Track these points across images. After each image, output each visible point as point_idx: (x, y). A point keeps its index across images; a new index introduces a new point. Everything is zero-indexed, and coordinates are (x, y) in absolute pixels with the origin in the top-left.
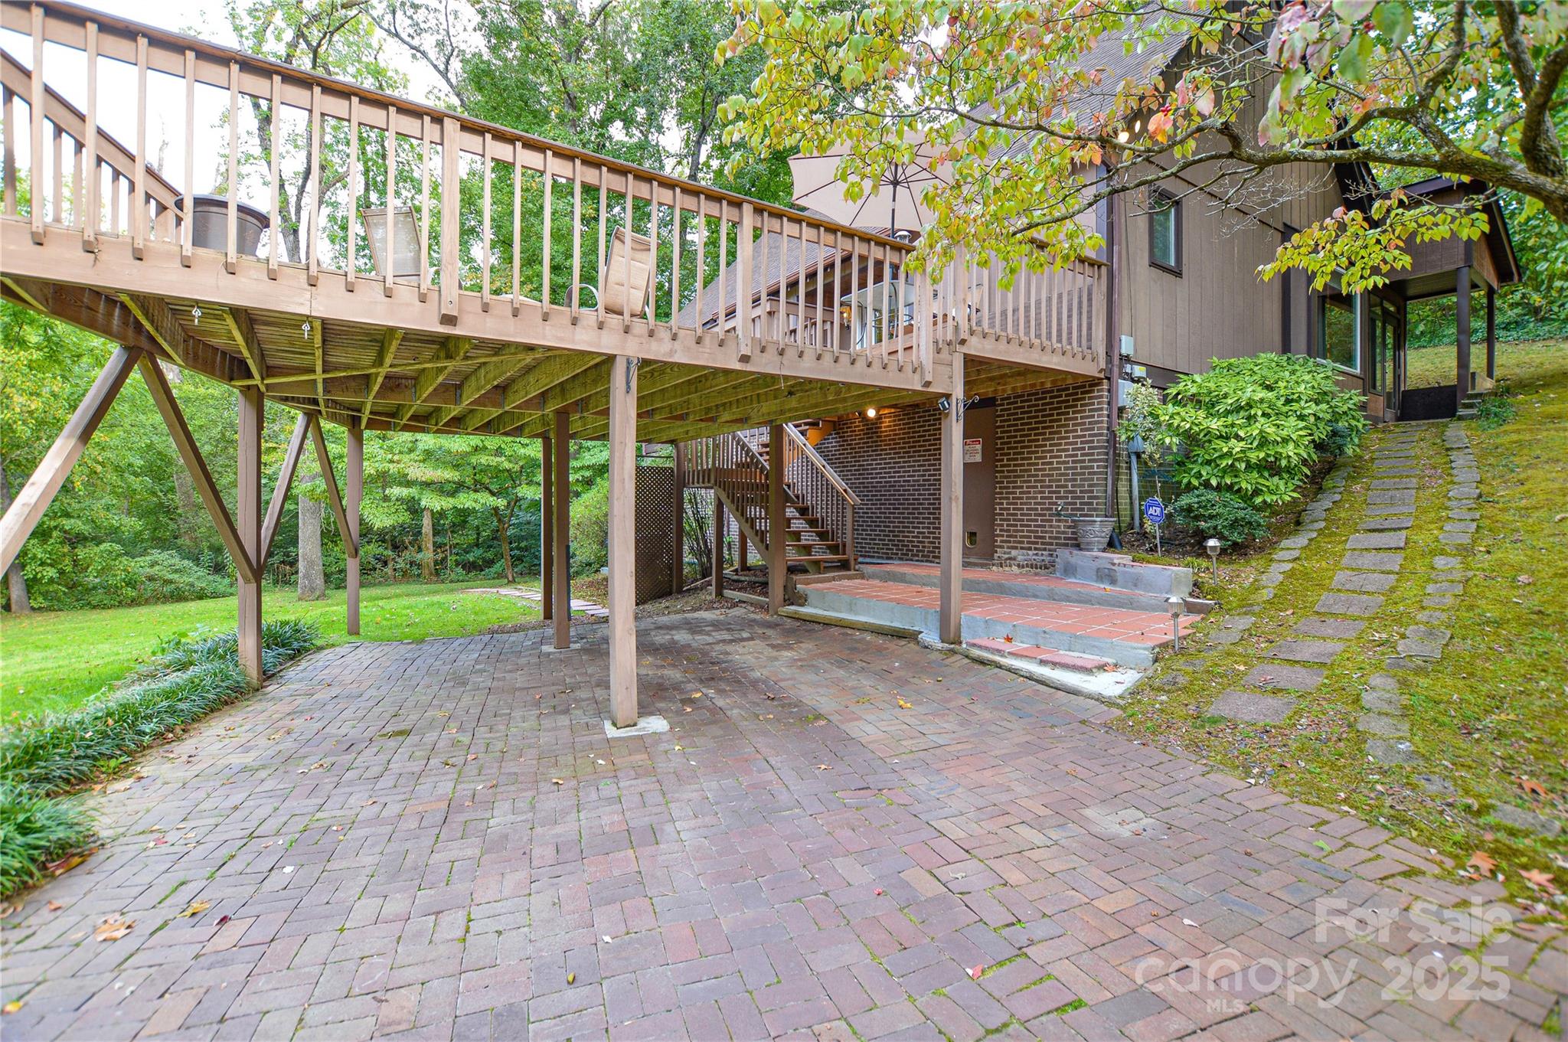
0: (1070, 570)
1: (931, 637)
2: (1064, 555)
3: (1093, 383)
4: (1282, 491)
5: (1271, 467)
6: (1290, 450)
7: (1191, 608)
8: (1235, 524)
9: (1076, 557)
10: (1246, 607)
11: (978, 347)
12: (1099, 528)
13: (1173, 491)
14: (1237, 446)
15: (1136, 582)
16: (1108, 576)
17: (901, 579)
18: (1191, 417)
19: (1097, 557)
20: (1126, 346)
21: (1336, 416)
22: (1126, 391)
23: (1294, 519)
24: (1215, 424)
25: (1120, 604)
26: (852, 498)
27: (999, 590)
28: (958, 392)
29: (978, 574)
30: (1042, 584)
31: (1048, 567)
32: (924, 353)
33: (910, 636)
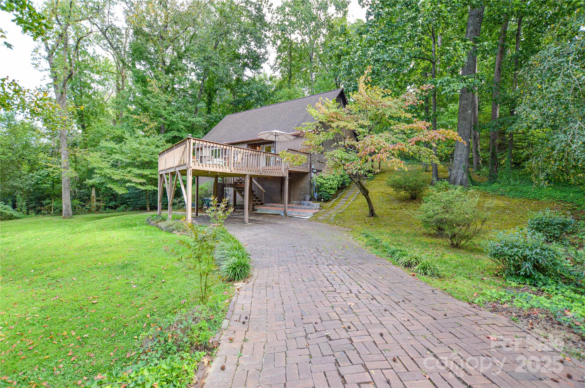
0: (303, 204)
1: (282, 214)
2: (302, 202)
3: (306, 173)
4: (333, 192)
5: (331, 188)
6: (334, 186)
7: (319, 209)
8: (326, 197)
9: (304, 202)
10: (325, 208)
11: (291, 169)
12: (308, 197)
13: (319, 191)
14: (327, 185)
15: (313, 206)
16: (309, 205)
17: (274, 206)
18: (322, 180)
19: (308, 202)
20: (313, 167)
21: (344, 180)
22: (313, 174)
23: (335, 196)
24: (324, 182)
25: (310, 209)
26: (264, 191)
27: (292, 208)
28: (287, 176)
29: (289, 205)
30: (299, 206)
31: (300, 204)
32: (283, 170)
33: (279, 215)
